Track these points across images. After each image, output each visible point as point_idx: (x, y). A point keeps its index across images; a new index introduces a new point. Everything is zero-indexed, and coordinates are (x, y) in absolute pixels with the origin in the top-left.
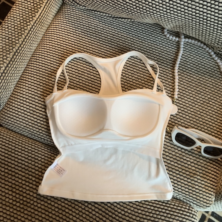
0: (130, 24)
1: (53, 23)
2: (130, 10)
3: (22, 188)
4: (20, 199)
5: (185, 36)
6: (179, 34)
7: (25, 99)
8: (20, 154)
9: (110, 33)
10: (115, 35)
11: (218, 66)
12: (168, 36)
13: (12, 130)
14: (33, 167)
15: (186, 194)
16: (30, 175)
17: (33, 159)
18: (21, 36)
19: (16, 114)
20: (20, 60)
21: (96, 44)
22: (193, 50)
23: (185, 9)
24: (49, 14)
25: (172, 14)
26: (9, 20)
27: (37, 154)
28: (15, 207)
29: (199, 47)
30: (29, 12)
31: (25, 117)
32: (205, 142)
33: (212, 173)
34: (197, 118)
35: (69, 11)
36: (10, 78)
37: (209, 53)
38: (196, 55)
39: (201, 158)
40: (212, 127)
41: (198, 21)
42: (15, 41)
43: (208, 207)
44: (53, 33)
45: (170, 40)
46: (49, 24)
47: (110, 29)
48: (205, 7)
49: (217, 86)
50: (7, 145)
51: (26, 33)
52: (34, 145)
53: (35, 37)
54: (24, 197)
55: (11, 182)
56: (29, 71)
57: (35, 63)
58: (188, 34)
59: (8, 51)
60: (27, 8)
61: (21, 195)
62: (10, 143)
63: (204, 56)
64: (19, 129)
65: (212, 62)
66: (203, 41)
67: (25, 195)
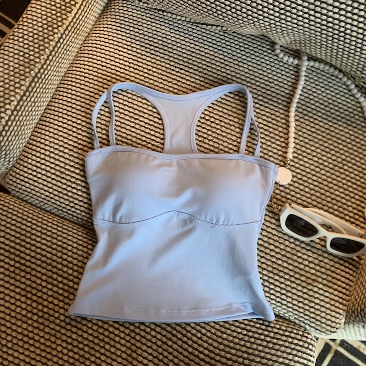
0: (220, 35)
1: (95, 29)
2: (220, 13)
3: (41, 293)
4: (38, 309)
5: (310, 56)
6: (299, 54)
7: (48, 153)
8: (39, 239)
9: (187, 49)
10: (195, 53)
11: (361, 108)
12: (281, 55)
13: (26, 201)
14: (60, 260)
15: (299, 312)
16: (54, 273)
17: (59, 249)
18: (43, 50)
19: (34, 176)
20: (42, 90)
21: (164, 67)
22: (321, 80)
23: (310, 15)
24: (89, 15)
25: (289, 21)
26: (26, 24)
27: (65, 241)
28: (30, 322)
29: (332, 75)
30: (57, 12)
31: (48, 181)
32: (333, 231)
33: (343, 279)
34: (322, 191)
35: (122, 9)
36: (25, 118)
37: (347, 86)
38: (326, 89)
39: (326, 255)
40: (345, 206)
41: (331, 34)
42: (34, 59)
43: (334, 332)
44: (94, 45)
45: (285, 62)
46: (88, 31)
47: (187, 42)
48: (343, 12)
49: (358, 140)
50: (18, 225)
51: (52, 45)
52: (61, 225)
53: (65, 52)
54: (44, 306)
55: (24, 283)
56: (55, 107)
57: (65, 94)
58: (314, 55)
59: (23, 75)
60: (54, 5)
61: (39, 304)
62: (24, 222)
63: (338, 90)
64: (38, 200)
65: (352, 100)
66: (338, 66)
67: (46, 303)
